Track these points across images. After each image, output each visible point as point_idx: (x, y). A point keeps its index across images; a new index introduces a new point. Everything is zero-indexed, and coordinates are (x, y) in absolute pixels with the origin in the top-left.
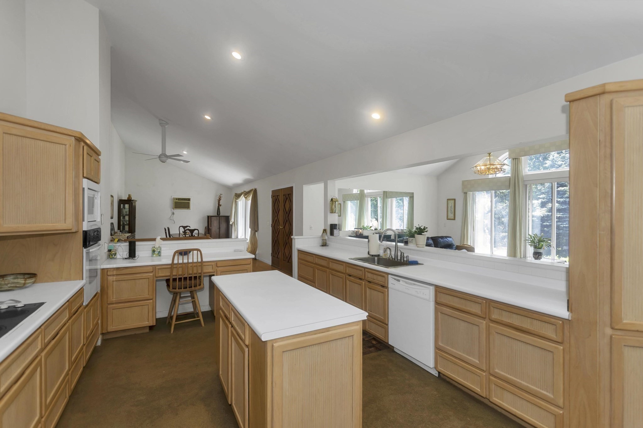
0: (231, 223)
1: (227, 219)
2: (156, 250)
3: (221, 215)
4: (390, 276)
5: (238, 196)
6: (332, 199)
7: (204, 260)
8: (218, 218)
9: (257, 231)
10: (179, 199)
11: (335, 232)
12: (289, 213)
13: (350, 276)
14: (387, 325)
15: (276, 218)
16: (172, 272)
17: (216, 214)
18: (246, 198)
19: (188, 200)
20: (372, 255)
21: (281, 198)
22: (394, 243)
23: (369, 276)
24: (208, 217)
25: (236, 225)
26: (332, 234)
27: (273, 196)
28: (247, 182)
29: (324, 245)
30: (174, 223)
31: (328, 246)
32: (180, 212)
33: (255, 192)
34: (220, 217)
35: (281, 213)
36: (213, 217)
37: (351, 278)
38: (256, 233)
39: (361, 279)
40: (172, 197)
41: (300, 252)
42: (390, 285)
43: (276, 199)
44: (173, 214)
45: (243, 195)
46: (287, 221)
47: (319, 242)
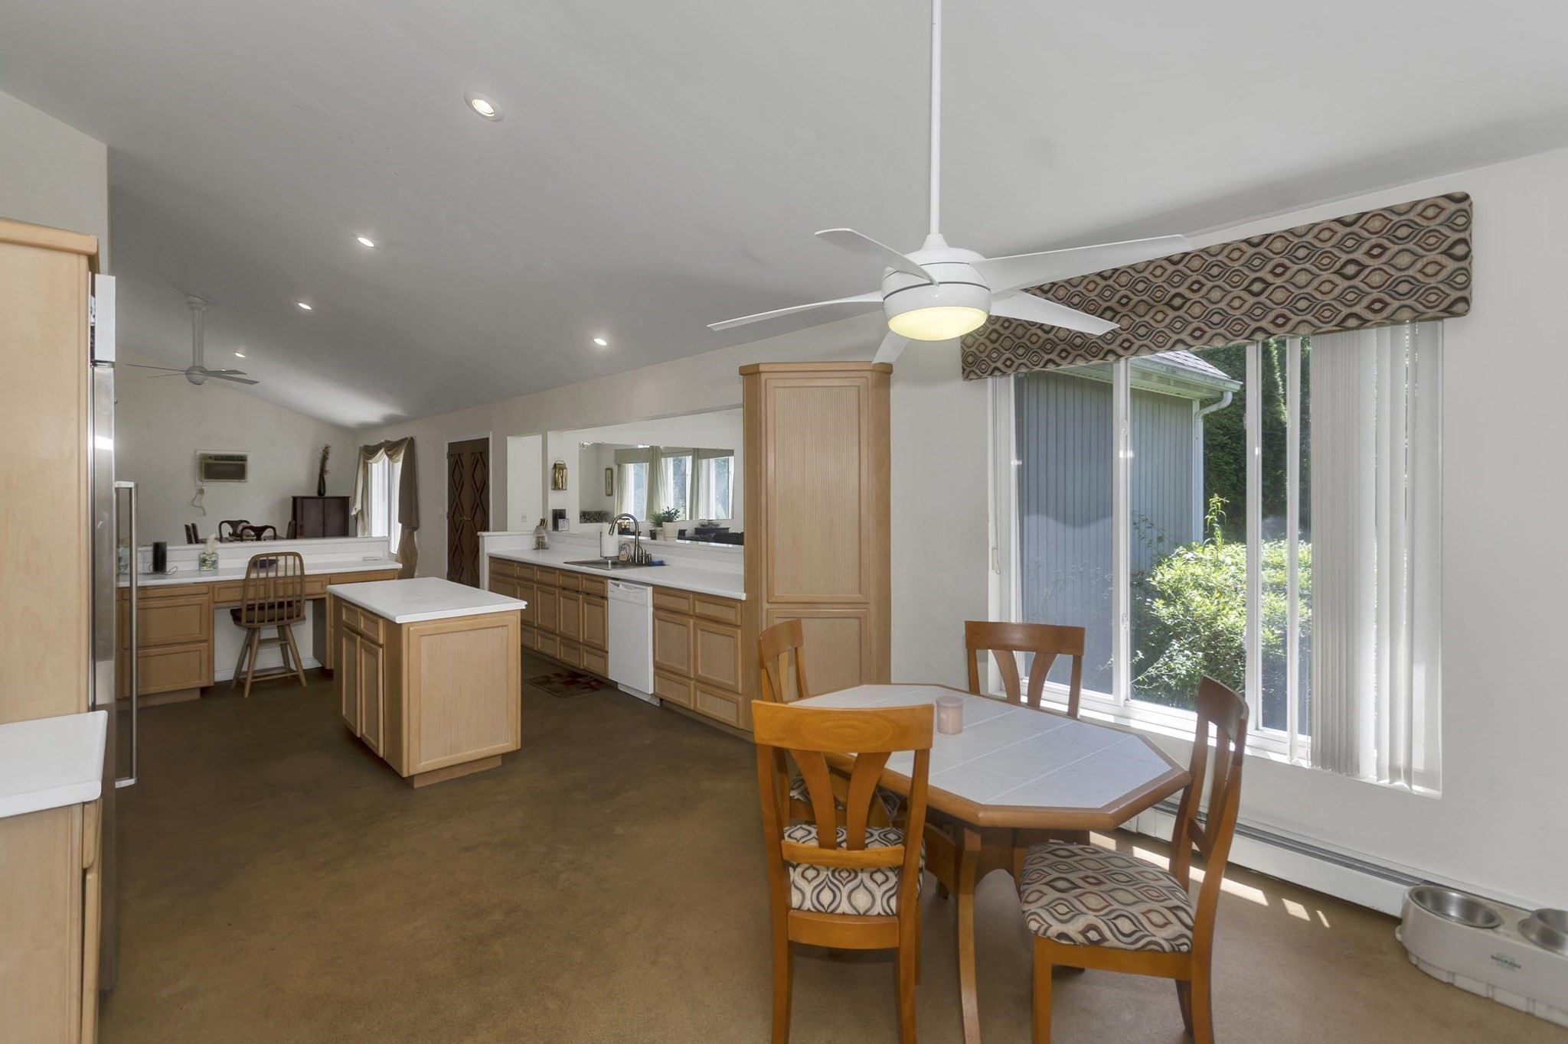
0: (354, 513)
1: (344, 503)
2: (207, 558)
3: (327, 494)
4: (609, 581)
5: (370, 452)
6: (555, 465)
7: (307, 572)
8: (321, 501)
9: (416, 529)
10: (217, 458)
11: (560, 521)
12: (481, 489)
13: (564, 589)
14: (607, 652)
15: (457, 500)
16: (245, 593)
17: (315, 494)
18: (390, 457)
19: (242, 460)
20: (606, 558)
21: (467, 460)
22: (634, 537)
23: (586, 585)
24: (295, 499)
25: (366, 518)
26: (556, 526)
27: (450, 455)
28: (390, 422)
29: (540, 545)
30: (204, 514)
31: (547, 549)
32: (221, 490)
33: (410, 444)
34: (326, 500)
35: (467, 490)
36: (307, 500)
37: (566, 592)
38: (415, 532)
39: (578, 592)
40: (198, 453)
41: (494, 559)
42: (610, 594)
43: (457, 461)
44: (201, 492)
45: (383, 450)
46: (478, 505)
47: (531, 541)
